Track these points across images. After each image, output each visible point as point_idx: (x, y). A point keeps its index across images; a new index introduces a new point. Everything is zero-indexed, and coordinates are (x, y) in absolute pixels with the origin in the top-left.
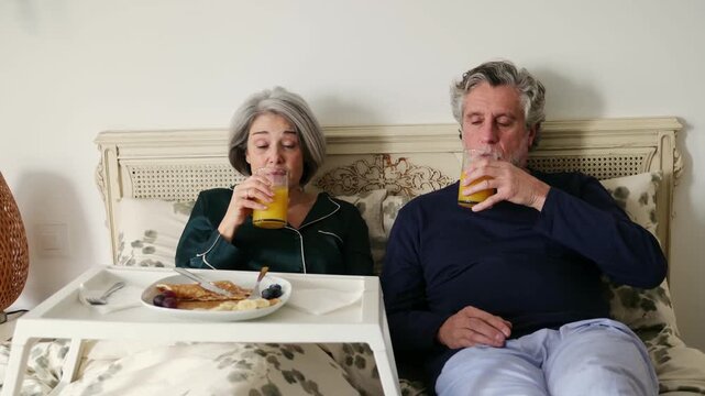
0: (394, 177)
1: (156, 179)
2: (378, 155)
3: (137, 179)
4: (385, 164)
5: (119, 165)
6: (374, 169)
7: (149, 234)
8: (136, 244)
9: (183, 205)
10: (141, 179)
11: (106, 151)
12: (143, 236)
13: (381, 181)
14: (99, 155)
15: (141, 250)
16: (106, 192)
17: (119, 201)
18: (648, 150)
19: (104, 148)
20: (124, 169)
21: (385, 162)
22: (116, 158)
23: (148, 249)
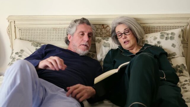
0: (105, 32)
1: (27, 32)
2: (100, 24)
3: (21, 32)
4: (102, 28)
5: (15, 27)
6: (99, 29)
7: (22, 51)
8: (17, 53)
9: (34, 44)
10: (22, 32)
11: (11, 22)
12: (20, 51)
13: (101, 33)
14: (8, 24)
15: (18, 55)
16: (10, 36)
17: (15, 39)
18: (186, 24)
19: (10, 21)
20: (17, 29)
21: (102, 27)
22: (14, 25)
23: (20, 55)
